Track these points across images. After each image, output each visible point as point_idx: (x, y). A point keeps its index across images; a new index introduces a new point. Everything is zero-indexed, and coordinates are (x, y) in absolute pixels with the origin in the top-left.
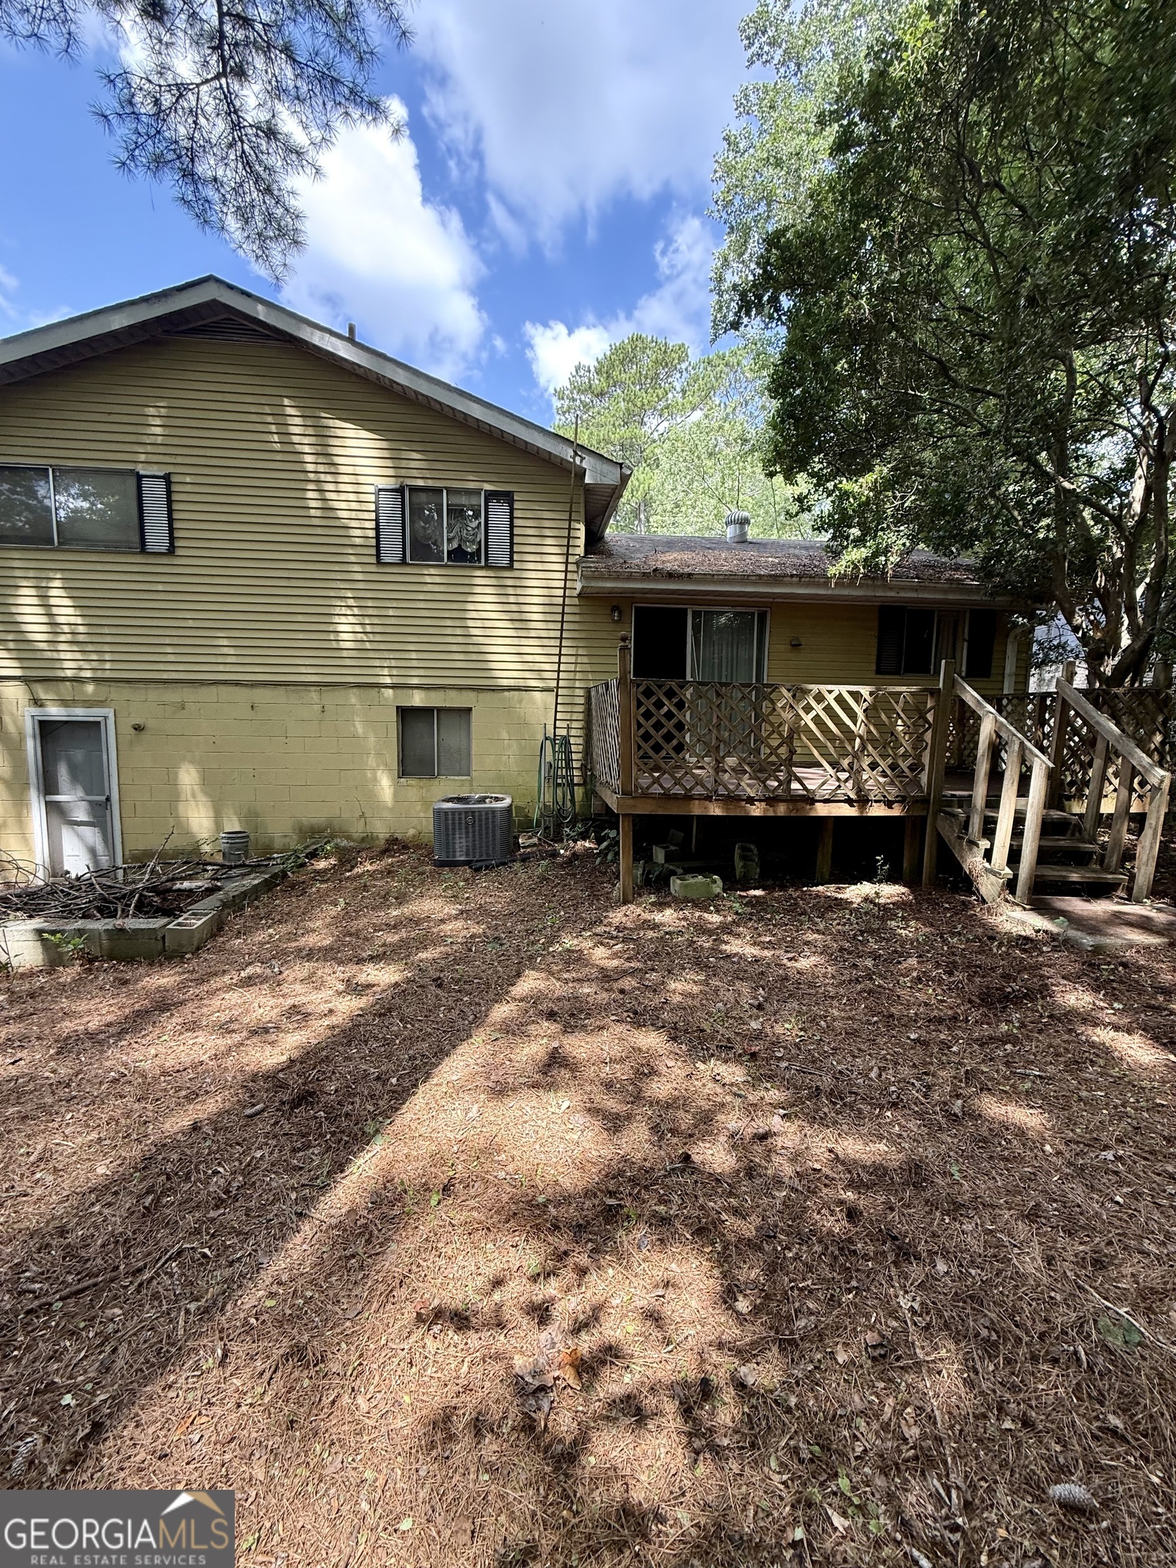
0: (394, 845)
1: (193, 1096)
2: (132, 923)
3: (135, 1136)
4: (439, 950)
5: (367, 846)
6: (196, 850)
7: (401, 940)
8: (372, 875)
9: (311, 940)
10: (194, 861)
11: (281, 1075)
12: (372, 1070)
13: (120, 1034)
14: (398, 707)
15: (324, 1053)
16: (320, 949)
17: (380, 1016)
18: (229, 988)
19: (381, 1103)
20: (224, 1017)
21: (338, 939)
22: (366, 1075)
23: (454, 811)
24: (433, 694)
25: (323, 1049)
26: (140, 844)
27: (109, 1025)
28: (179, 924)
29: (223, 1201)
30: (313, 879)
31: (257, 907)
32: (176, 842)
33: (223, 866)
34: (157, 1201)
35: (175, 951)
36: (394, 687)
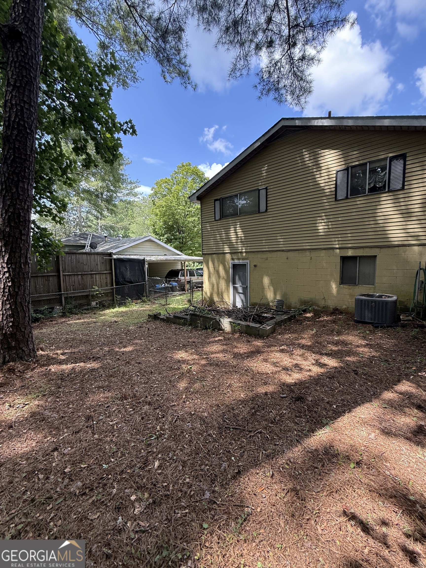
0: (336, 311)
1: (265, 384)
2: (252, 324)
3: (250, 389)
4: (356, 358)
5: (325, 311)
6: (268, 304)
7: (339, 350)
8: (327, 321)
9: (303, 342)
10: (267, 308)
11: (292, 387)
12: (326, 399)
13: (248, 357)
14: (341, 257)
15: (307, 385)
16: (306, 346)
17: (329, 378)
18: (277, 351)
19: (329, 413)
20: (275, 361)
21: (313, 344)
22: (323, 400)
23: (365, 300)
24: (357, 251)
25: (307, 383)
26: (255, 301)
27: (245, 353)
28: (263, 327)
29: (273, 422)
30: (305, 319)
31: (286, 326)
32: (264, 301)
33: (276, 311)
34: (255, 412)
35: (261, 335)
36: (339, 248)
